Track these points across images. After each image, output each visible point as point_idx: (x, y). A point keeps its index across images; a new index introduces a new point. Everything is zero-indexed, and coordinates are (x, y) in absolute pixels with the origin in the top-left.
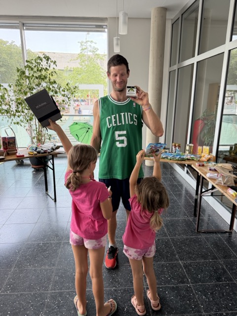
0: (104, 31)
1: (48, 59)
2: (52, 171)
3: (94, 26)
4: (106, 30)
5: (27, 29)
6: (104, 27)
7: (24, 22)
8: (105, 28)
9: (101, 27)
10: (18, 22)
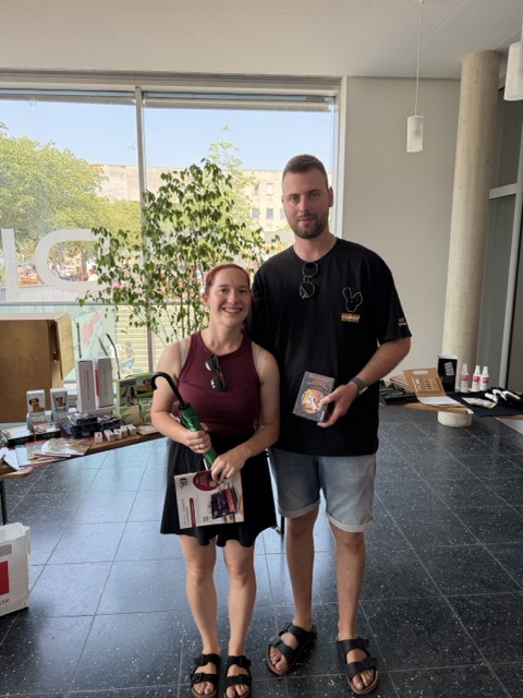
0: (327, 110)
1: (214, 170)
3: (304, 99)
4: (331, 107)
6: (327, 99)
7: (145, 87)
8: (328, 103)
9: (319, 99)
10: (132, 87)
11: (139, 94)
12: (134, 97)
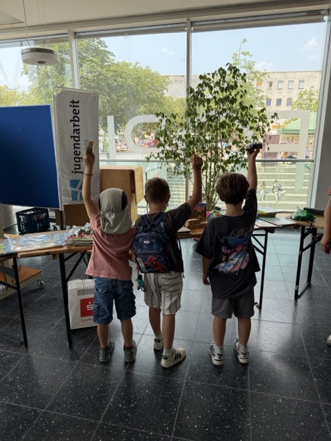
0: (322, 20)
1: (234, 70)
2: (262, 256)
3: (305, 14)
4: (326, 18)
5: (196, 31)
6: (323, 12)
7: (193, 19)
8: (324, 15)
9: (317, 13)
10: (185, 20)
11: (189, 24)
12: (186, 27)
